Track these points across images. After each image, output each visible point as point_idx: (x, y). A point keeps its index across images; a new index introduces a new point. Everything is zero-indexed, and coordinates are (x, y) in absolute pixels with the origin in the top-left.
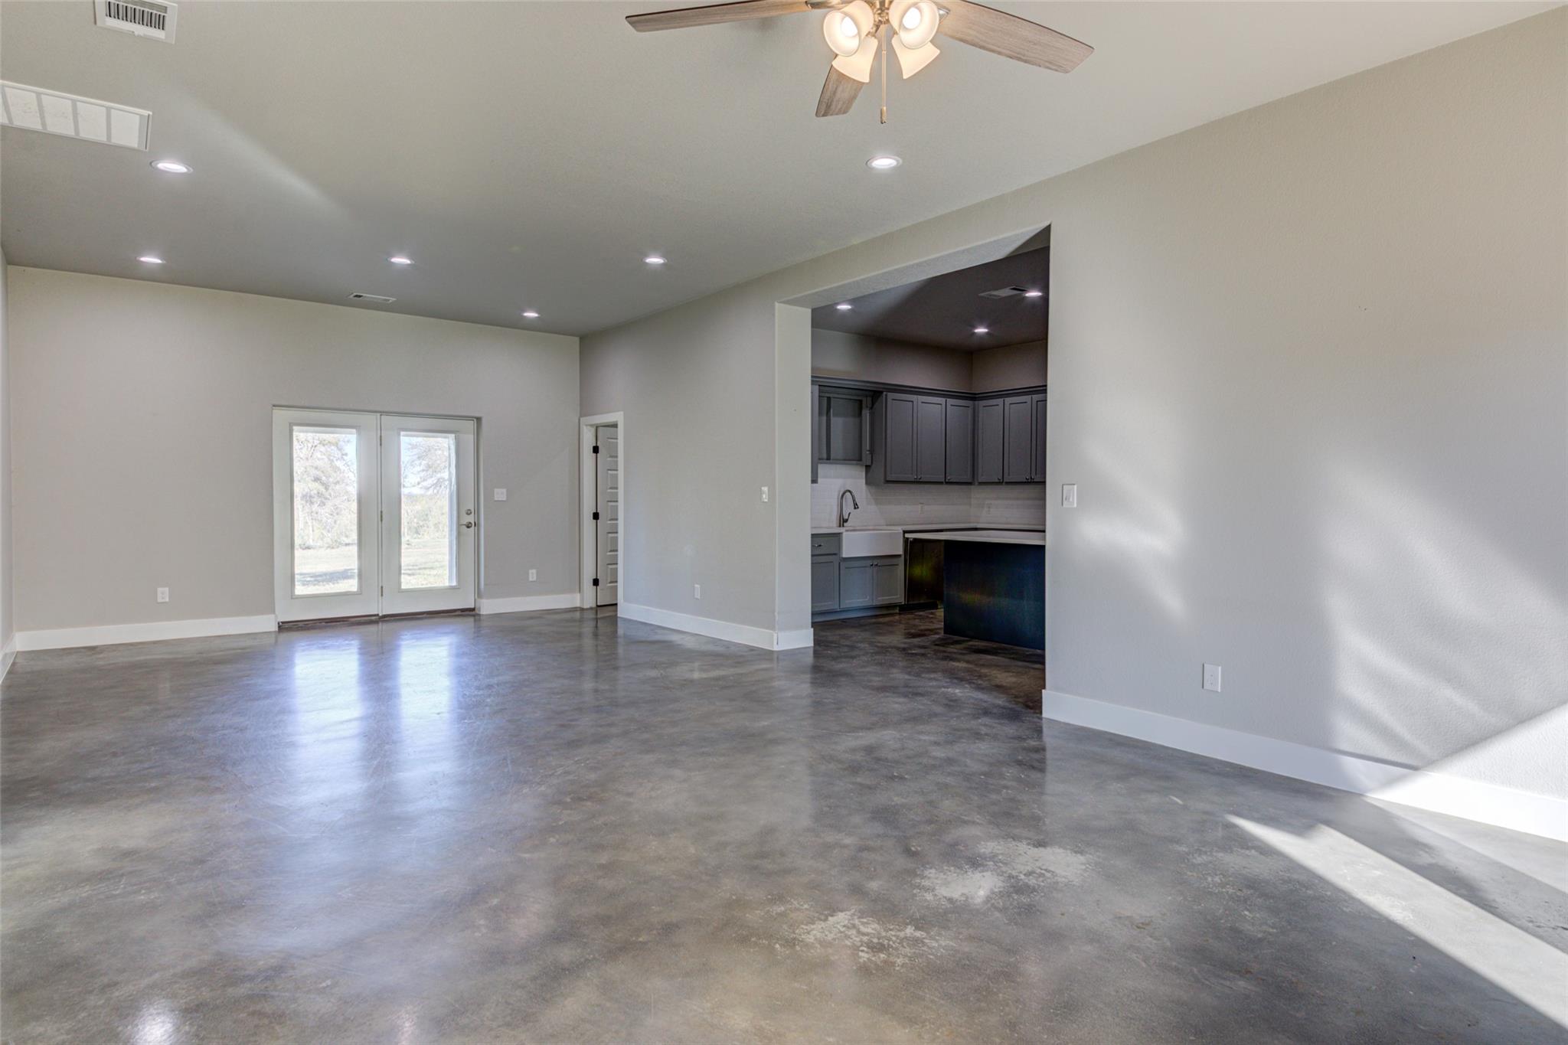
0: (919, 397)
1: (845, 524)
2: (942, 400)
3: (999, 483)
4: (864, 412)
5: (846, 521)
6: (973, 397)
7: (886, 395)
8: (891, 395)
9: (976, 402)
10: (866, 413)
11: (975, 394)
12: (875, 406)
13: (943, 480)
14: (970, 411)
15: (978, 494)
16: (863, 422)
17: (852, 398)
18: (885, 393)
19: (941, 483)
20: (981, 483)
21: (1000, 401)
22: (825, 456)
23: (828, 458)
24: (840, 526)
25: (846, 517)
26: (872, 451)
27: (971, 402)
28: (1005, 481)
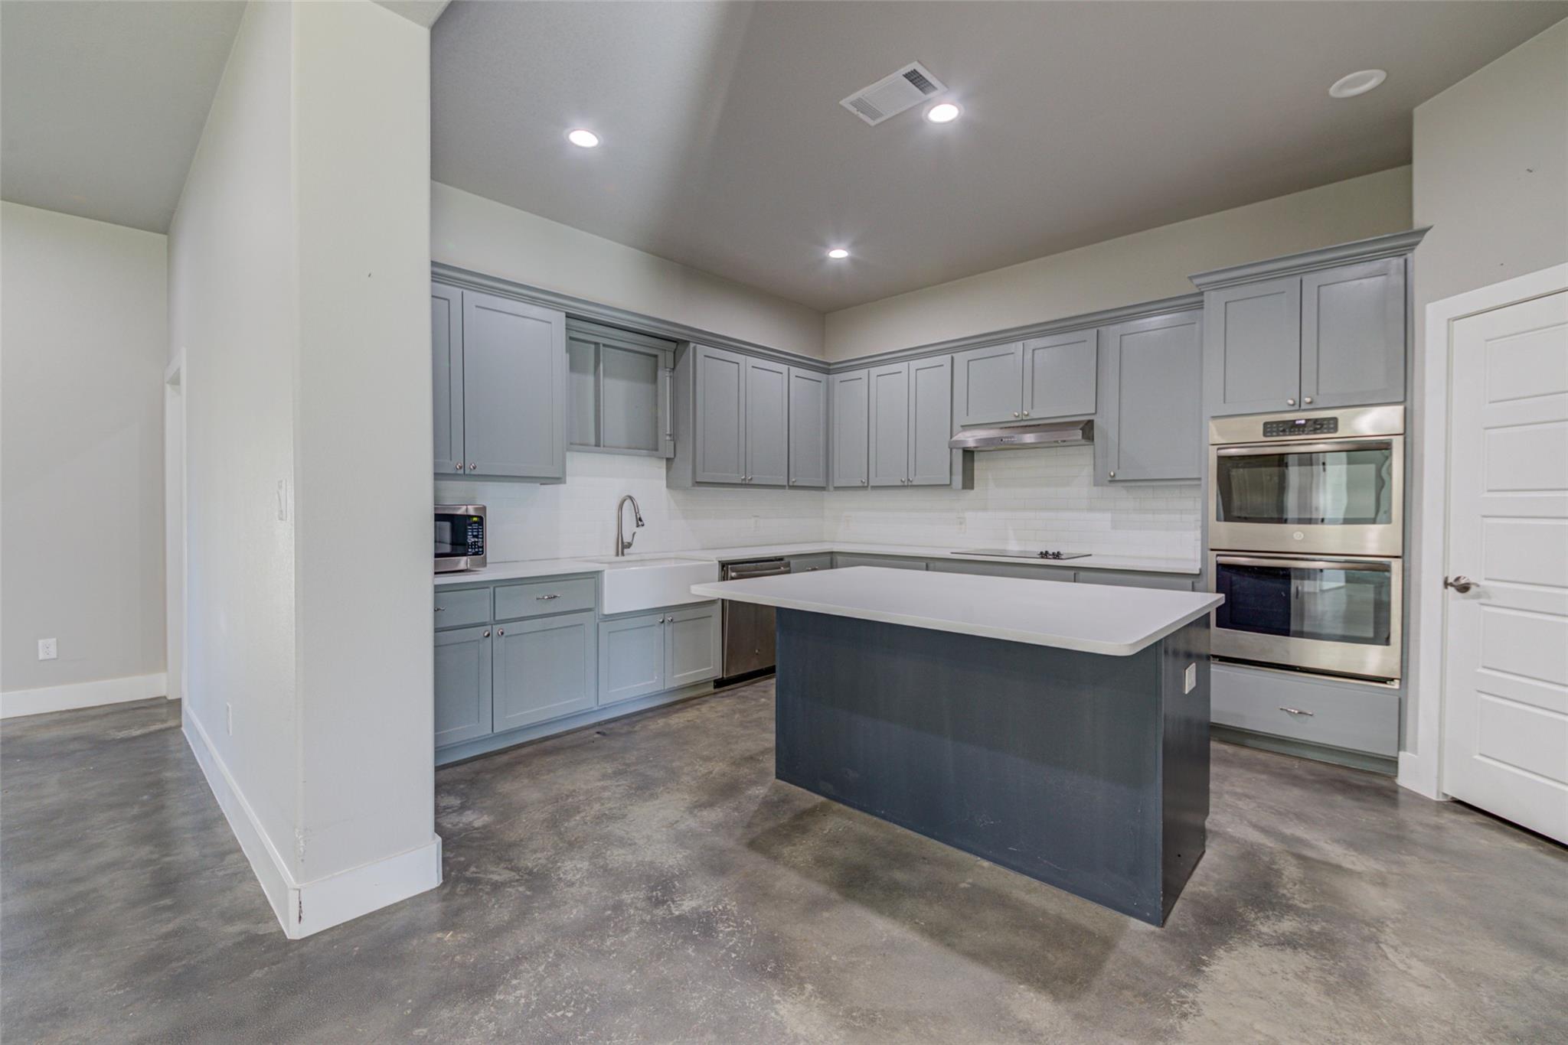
0: (748, 358)
1: (626, 551)
2: (783, 368)
3: (864, 488)
4: (660, 373)
5: (629, 545)
6: (827, 369)
7: (695, 348)
8: (702, 350)
9: (830, 376)
10: (665, 377)
11: (829, 364)
12: (678, 367)
13: (786, 483)
14: (822, 386)
15: (833, 503)
16: (660, 391)
17: (642, 349)
18: (692, 345)
19: (782, 487)
20: (837, 488)
21: (863, 373)
22: (592, 441)
23: (597, 445)
24: (617, 555)
25: (627, 539)
26: (674, 436)
27: (825, 376)
28: (871, 484)
